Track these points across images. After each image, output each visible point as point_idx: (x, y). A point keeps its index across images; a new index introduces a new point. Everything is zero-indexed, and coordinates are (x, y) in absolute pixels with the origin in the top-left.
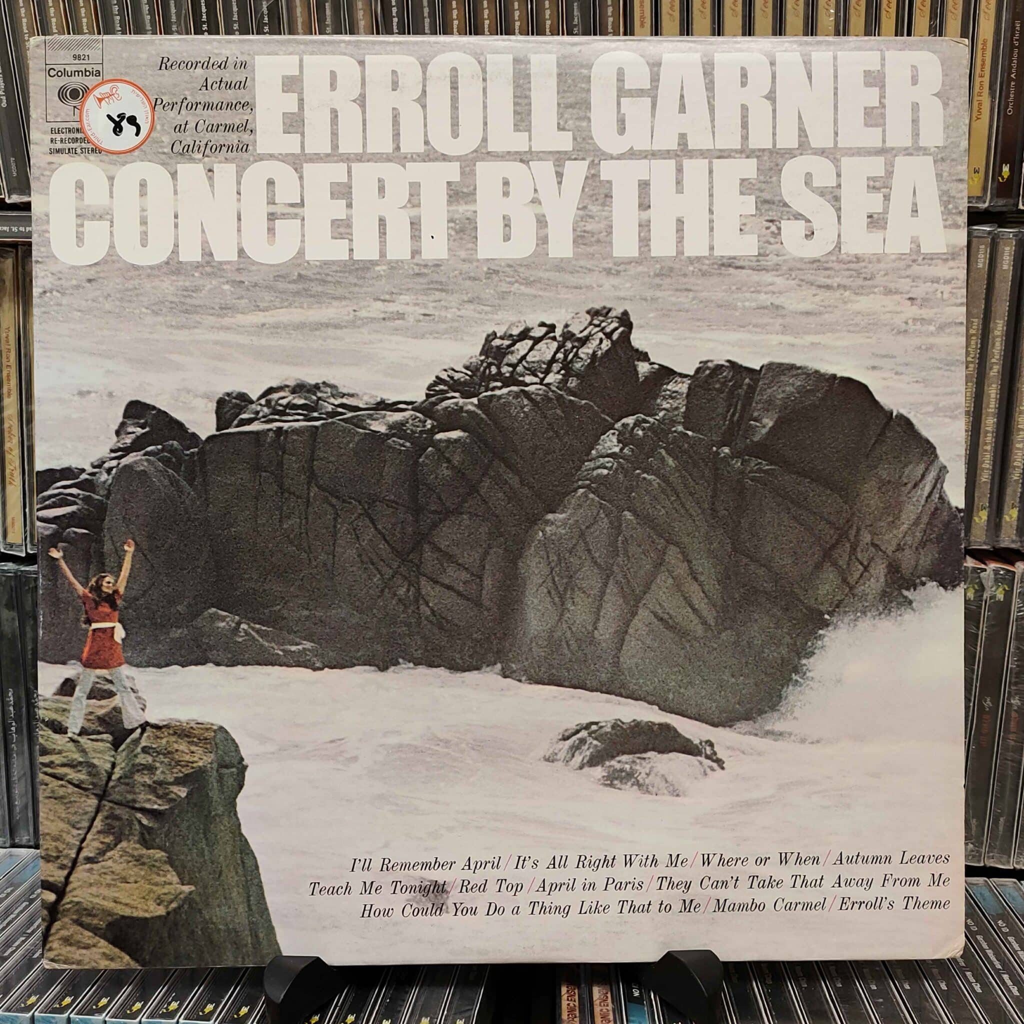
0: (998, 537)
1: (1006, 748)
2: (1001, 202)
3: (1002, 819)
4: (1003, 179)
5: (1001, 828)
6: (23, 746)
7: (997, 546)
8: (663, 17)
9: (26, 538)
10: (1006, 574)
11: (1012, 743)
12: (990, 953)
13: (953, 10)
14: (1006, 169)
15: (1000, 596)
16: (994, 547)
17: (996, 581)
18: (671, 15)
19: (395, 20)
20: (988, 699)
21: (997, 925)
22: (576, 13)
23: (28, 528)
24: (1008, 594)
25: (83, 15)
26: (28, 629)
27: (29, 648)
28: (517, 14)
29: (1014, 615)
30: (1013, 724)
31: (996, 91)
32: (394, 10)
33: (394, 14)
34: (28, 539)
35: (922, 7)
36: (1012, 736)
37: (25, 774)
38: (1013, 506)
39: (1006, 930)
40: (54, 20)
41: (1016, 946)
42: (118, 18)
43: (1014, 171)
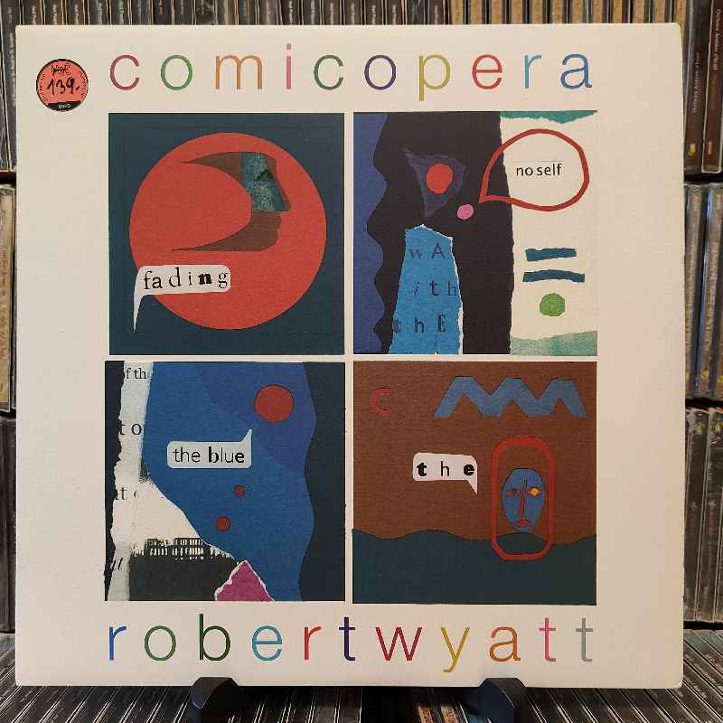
1: (707, 537)
3: (706, 589)
5: (706, 592)
7: (696, 397)
9: (11, 399)
10: (703, 416)
11: (711, 533)
15: (699, 432)
17: (697, 421)
20: (694, 503)
23: (13, 391)
24: (705, 431)
29: (709, 443)
30: (711, 521)
43: (699, 148)
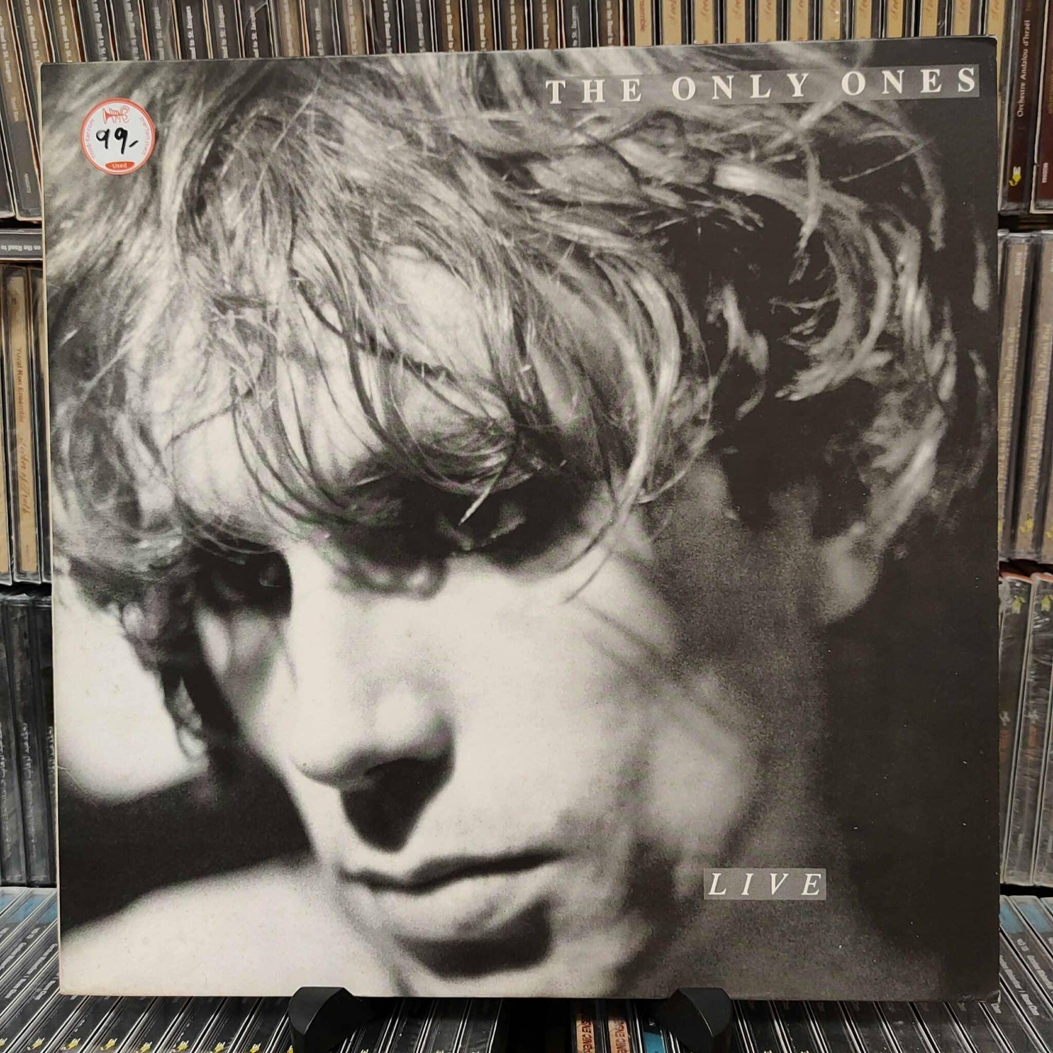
0: (1013, 548)
1: (1024, 764)
2: (1013, 206)
3: (1021, 836)
4: (1014, 182)
5: (1020, 843)
6: (12, 782)
7: (1013, 558)
8: (665, 20)
9: (12, 566)
10: (1022, 586)
11: (1031, 758)
12: (1009, 973)
13: (961, 10)
14: (1017, 173)
15: (1017, 609)
16: (1009, 559)
17: (1012, 593)
18: (672, 18)
19: (388, 26)
20: (1006, 714)
21: (1016, 944)
22: (575, 16)
23: (14, 556)
24: (1025, 607)
25: (63, 23)
26: (16, 661)
27: (18, 680)
28: (513, 18)
29: (1031, 627)
30: (1031, 741)
31: (1005, 93)
32: (387, 16)
33: (386, 19)
34: (15, 567)
35: (929, 7)
36: (1029, 751)
37: (15, 811)
38: (1029, 517)
39: (1025, 949)
40: (32, 29)
41: (1036, 966)
42: (100, 26)
43: (1025, 174)
